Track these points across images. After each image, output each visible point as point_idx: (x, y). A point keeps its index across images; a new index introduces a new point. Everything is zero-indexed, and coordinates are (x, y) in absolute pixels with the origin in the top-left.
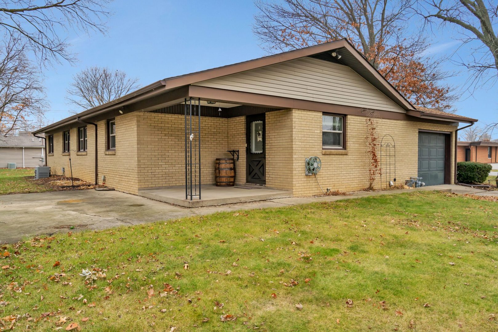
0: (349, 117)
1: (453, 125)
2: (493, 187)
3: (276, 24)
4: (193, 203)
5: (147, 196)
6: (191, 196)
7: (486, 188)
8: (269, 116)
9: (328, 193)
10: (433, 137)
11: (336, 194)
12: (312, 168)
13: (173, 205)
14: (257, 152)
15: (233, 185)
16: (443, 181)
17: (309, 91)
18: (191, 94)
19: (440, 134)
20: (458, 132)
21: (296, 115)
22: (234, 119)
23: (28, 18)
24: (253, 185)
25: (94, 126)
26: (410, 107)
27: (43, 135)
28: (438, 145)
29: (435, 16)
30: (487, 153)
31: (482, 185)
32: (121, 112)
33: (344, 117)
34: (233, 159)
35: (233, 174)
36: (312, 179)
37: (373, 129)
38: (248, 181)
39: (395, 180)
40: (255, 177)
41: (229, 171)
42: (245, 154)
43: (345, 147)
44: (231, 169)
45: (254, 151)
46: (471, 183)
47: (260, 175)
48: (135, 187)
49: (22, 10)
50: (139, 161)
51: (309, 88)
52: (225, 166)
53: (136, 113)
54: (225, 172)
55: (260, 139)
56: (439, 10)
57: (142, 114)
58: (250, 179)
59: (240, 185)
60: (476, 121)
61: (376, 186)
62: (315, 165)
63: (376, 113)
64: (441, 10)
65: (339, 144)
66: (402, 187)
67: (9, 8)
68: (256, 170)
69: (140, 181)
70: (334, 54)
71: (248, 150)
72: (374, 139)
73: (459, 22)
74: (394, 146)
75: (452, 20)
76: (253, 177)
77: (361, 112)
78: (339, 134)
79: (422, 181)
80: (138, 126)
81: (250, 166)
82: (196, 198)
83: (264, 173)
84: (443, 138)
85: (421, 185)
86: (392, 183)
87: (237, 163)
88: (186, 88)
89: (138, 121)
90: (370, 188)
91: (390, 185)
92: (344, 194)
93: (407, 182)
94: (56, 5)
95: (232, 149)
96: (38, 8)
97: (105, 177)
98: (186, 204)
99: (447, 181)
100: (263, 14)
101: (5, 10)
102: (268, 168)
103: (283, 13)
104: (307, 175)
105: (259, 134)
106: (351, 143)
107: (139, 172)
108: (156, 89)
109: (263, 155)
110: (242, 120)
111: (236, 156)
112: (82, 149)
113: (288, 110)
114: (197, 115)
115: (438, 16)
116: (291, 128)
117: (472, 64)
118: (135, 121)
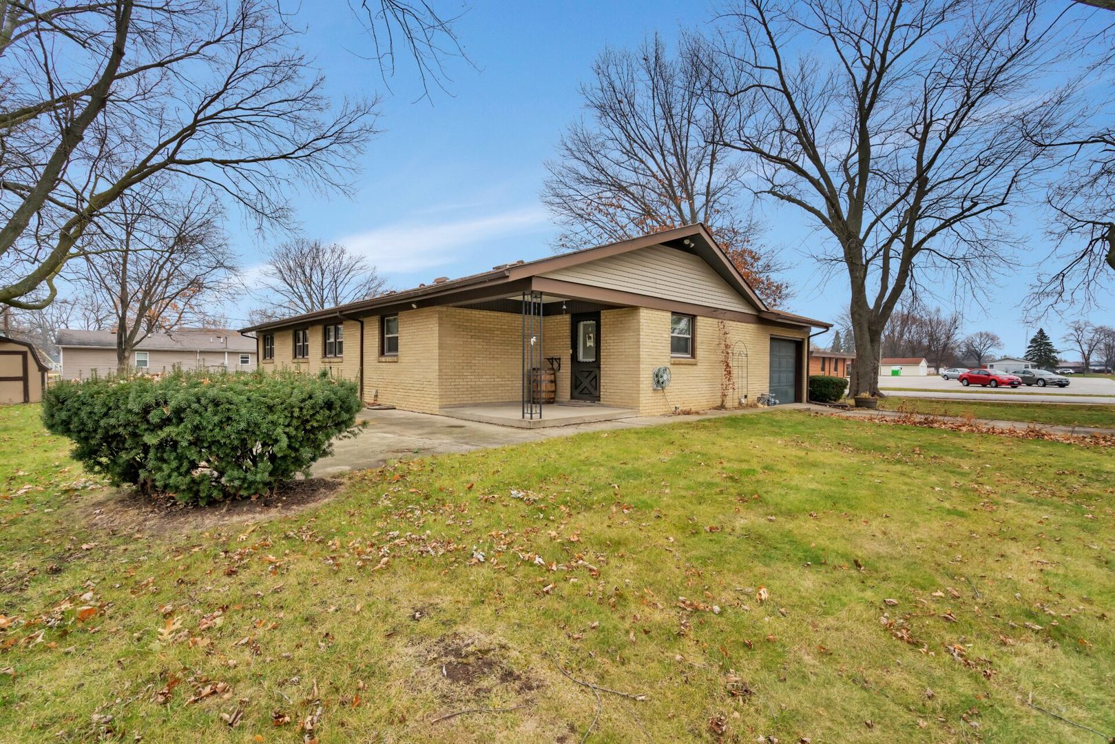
0: (698, 318)
1: (806, 330)
2: (852, 406)
3: (572, 192)
4: (534, 423)
5: (456, 415)
6: (531, 414)
7: (843, 407)
8: (606, 316)
9: (676, 412)
10: (784, 344)
11: (688, 413)
12: (661, 380)
13: (503, 425)
14: (588, 360)
15: (553, 403)
16: (793, 399)
17: (658, 286)
18: (536, 286)
19: (790, 341)
20: (811, 339)
21: (644, 314)
22: (553, 317)
23: (244, 172)
24: (581, 402)
25: (359, 324)
26: (763, 308)
27: (254, 334)
28: (788, 353)
29: (769, 192)
30: (820, 366)
31: (837, 403)
32: (414, 306)
33: (693, 318)
34: (553, 369)
35: (553, 389)
36: (660, 394)
37: (725, 333)
38: (572, 397)
39: (746, 397)
40: (585, 391)
41: (549, 384)
42: (569, 362)
43: (693, 356)
44: (552, 382)
45: (581, 358)
46: (825, 401)
47: (592, 390)
48: (434, 405)
49: (237, 162)
50: (440, 370)
51: (658, 281)
52: (545, 377)
53: (438, 308)
54: (545, 386)
55: (591, 343)
56: (771, 186)
57: (444, 309)
58: (576, 394)
59: (562, 402)
60: (832, 326)
61: (728, 404)
62: (665, 377)
63: (728, 315)
64: (774, 186)
65: (686, 351)
66: (754, 406)
67: (218, 158)
68: (586, 383)
69: (441, 396)
70: (687, 242)
71: (574, 357)
72: (727, 346)
73: (800, 203)
74: (747, 355)
75: (790, 199)
76: (581, 392)
77: (713, 312)
78: (687, 339)
79: (775, 398)
80: (440, 325)
81: (576, 377)
82: (536, 417)
83: (597, 386)
84: (793, 346)
85: (775, 403)
86: (743, 401)
87: (558, 374)
88: (529, 280)
89: (440, 319)
90: (722, 407)
91: (740, 403)
92: (697, 413)
93: (759, 399)
94: (284, 157)
95: (551, 355)
96: (261, 159)
97: (377, 392)
98: (524, 424)
99: (798, 399)
100: (555, 178)
101: (214, 161)
102: (603, 381)
103: (582, 179)
104: (654, 390)
105: (590, 338)
106: (700, 352)
107: (440, 385)
108: (491, 280)
109: (597, 364)
110: (566, 318)
111: (556, 365)
112: (330, 353)
113: (634, 309)
114: (539, 314)
115: (772, 192)
116: (638, 330)
117: (822, 257)
118: (436, 319)
